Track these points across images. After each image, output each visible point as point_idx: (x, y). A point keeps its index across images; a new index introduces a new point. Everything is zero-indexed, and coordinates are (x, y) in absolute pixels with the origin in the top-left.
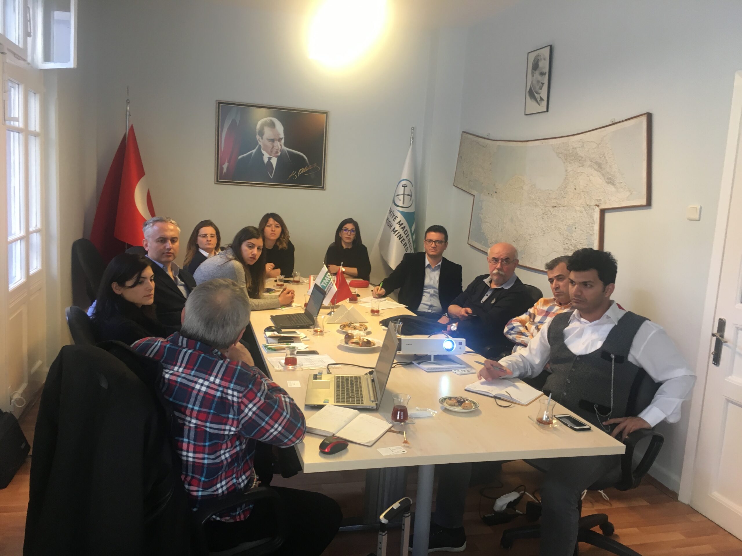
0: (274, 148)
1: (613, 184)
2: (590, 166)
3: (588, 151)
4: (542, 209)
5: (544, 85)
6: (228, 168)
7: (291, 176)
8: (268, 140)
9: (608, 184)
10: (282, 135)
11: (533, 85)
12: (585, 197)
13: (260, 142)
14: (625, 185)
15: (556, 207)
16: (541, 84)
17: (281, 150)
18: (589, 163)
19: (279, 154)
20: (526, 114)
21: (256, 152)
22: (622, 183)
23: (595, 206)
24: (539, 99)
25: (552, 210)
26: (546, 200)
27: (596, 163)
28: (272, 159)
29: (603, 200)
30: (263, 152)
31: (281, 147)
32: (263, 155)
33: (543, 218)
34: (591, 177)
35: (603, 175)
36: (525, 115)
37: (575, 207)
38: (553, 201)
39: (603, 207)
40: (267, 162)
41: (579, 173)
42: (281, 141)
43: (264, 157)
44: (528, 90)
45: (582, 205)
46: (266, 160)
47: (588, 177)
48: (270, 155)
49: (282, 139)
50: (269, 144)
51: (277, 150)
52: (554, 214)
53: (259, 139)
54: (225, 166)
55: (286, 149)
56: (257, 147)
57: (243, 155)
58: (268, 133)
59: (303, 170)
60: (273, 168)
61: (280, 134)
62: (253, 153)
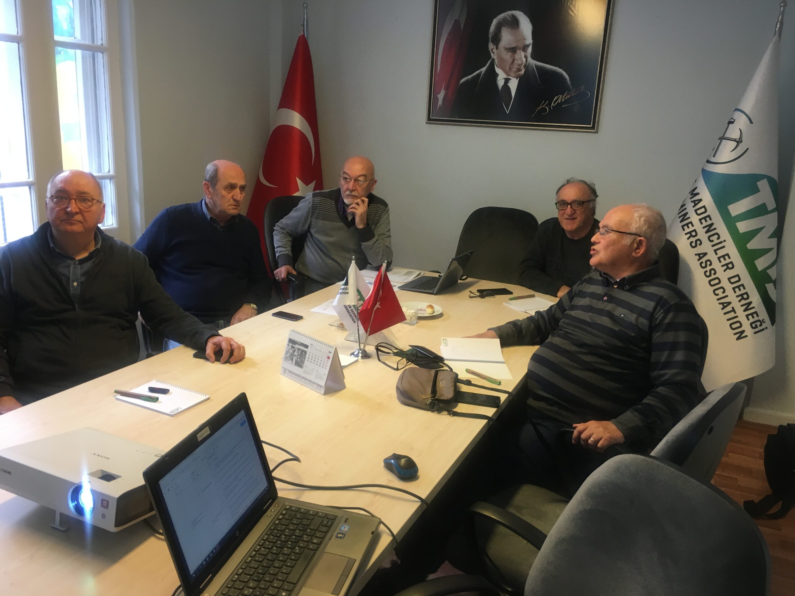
0: (516, 62)
6: (444, 99)
7: (539, 108)
8: (506, 49)
10: (529, 40)
13: (494, 53)
17: (525, 66)
19: (522, 72)
21: (486, 71)
28: (510, 81)
30: (498, 70)
31: (526, 61)
32: (497, 75)
40: (503, 86)
42: (527, 49)
43: (499, 78)
46: (501, 83)
48: (508, 75)
49: (528, 46)
50: (507, 56)
51: (519, 65)
53: (493, 49)
54: (440, 97)
55: (534, 63)
56: (489, 62)
57: (467, 76)
58: (507, 37)
59: (560, 98)
60: (512, 97)
61: (526, 38)
62: (483, 73)
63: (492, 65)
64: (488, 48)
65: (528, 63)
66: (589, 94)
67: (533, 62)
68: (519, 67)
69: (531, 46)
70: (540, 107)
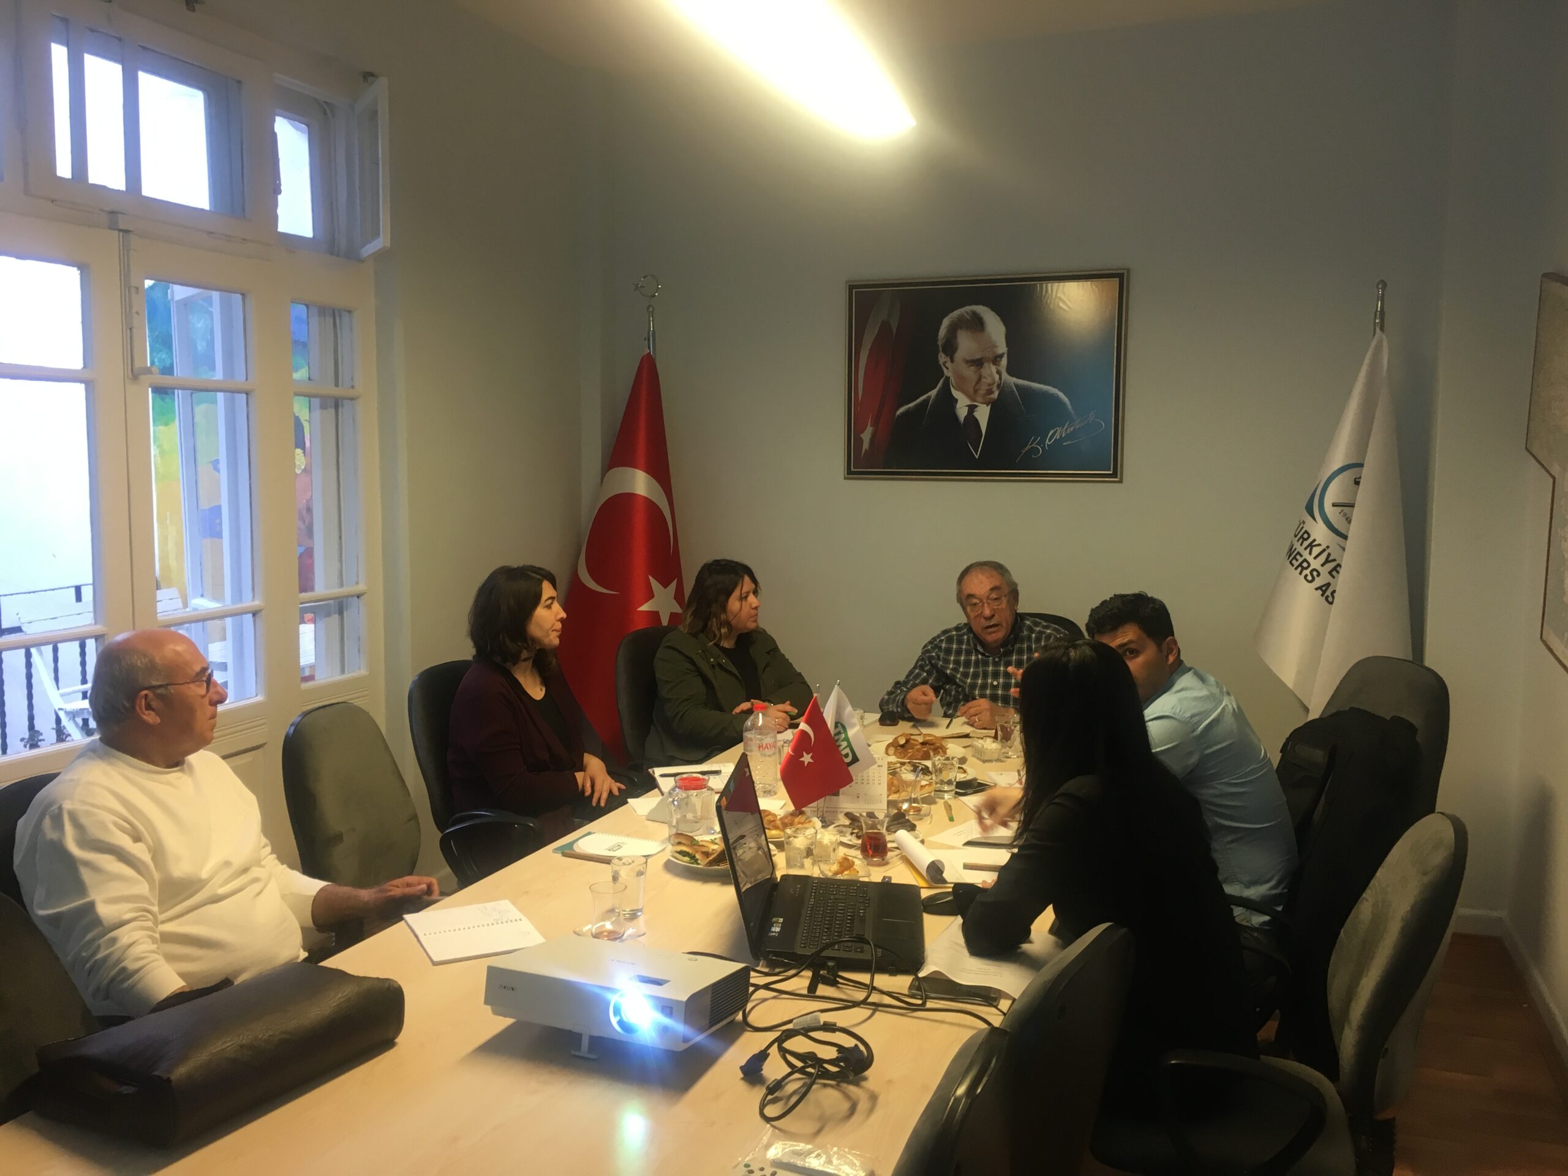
0: (983, 380)
6: (872, 440)
7: (1026, 449)
8: (967, 362)
10: (1002, 348)
13: (947, 368)
17: (999, 386)
19: (995, 395)
21: (938, 395)
30: (956, 394)
32: (956, 401)
40: (965, 417)
42: (1000, 361)
43: (958, 406)
46: (962, 412)
48: (973, 400)
49: (1001, 356)
50: (970, 373)
51: (989, 385)
53: (946, 362)
54: (866, 436)
55: (1012, 382)
56: (941, 381)
57: (907, 404)
58: (966, 345)
59: (1058, 432)
60: (982, 433)
61: (998, 344)
62: (932, 399)
63: (947, 386)
64: (937, 361)
65: (1002, 382)
66: (1104, 425)
67: (1013, 380)
68: (990, 387)
69: (1006, 356)
70: (1028, 447)
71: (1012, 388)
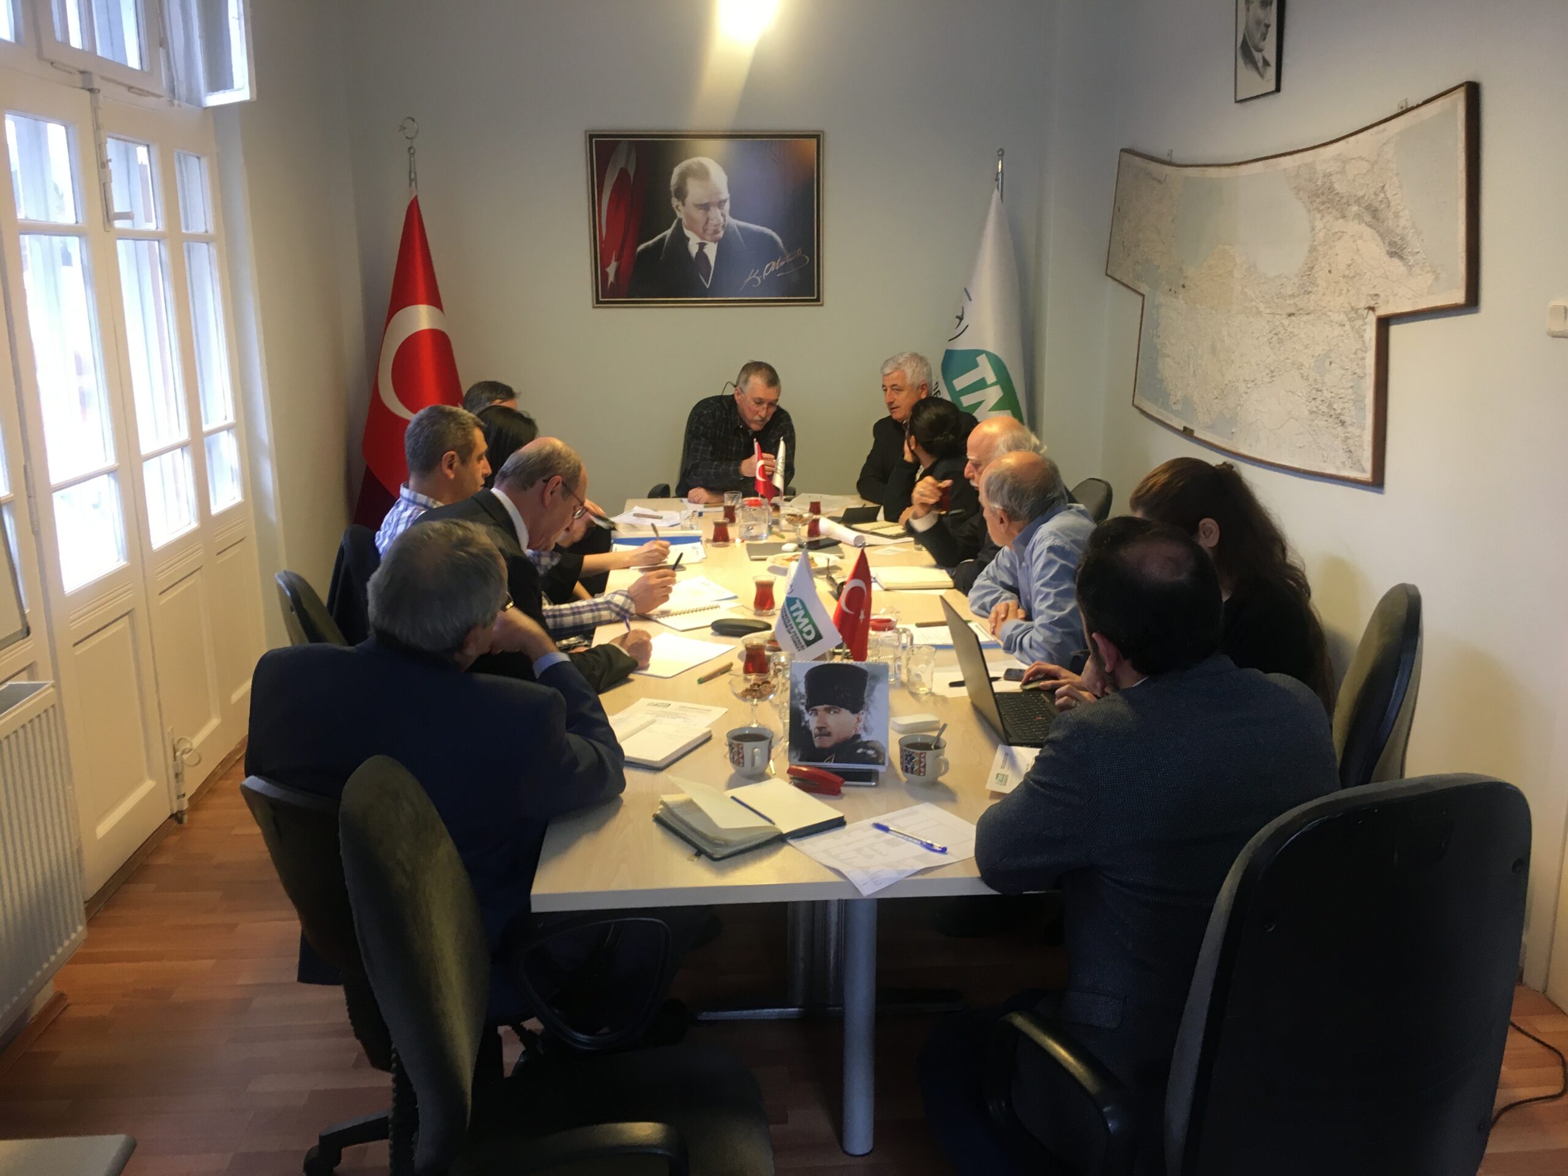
0: (710, 222)
1: (1401, 258)
2: (1358, 216)
3: (1354, 180)
4: (1268, 322)
5: (1270, 28)
7: (748, 279)
8: (696, 206)
9: (1391, 257)
10: (725, 195)
11: (1248, 32)
12: (1348, 290)
13: (680, 211)
14: (1424, 259)
15: (1293, 314)
16: (1263, 28)
17: (723, 227)
18: (1355, 208)
19: (721, 235)
20: (1239, 98)
21: (672, 234)
22: (1418, 252)
23: (1366, 311)
24: (1260, 64)
25: (1286, 322)
26: (1276, 300)
27: (1368, 208)
28: (706, 246)
29: (1382, 295)
30: (688, 233)
31: (725, 220)
32: (688, 239)
33: (1270, 343)
34: (1360, 242)
35: (1381, 236)
36: (1236, 102)
37: (1329, 313)
38: (1288, 302)
39: (1383, 311)
40: (697, 253)
41: (1336, 233)
42: (723, 206)
43: (691, 243)
44: (1239, 45)
45: (1344, 309)
46: (694, 249)
47: (1354, 241)
48: (702, 238)
49: (725, 201)
50: (699, 215)
51: (716, 226)
52: (1291, 332)
53: (677, 207)
54: (611, 270)
56: (675, 223)
57: (645, 242)
58: (695, 191)
59: (772, 265)
60: (710, 267)
61: (721, 191)
62: (668, 237)
63: (679, 228)
64: (671, 205)
65: (726, 223)
66: (808, 260)
67: (735, 223)
68: (716, 228)
69: (728, 202)
70: (750, 278)
71: (734, 229)
